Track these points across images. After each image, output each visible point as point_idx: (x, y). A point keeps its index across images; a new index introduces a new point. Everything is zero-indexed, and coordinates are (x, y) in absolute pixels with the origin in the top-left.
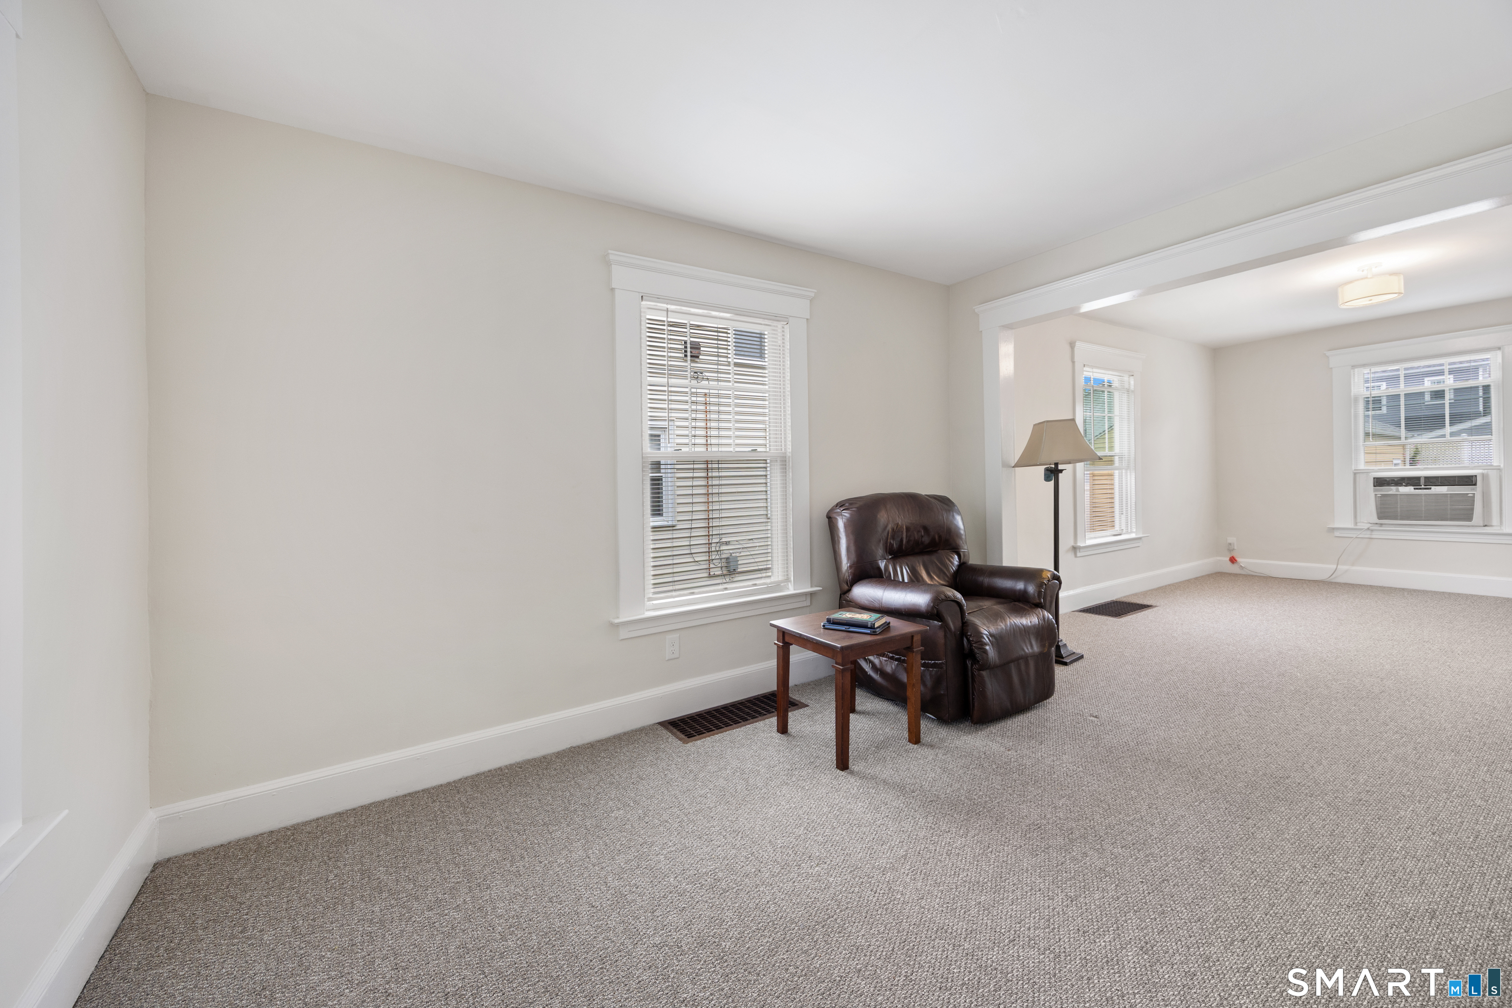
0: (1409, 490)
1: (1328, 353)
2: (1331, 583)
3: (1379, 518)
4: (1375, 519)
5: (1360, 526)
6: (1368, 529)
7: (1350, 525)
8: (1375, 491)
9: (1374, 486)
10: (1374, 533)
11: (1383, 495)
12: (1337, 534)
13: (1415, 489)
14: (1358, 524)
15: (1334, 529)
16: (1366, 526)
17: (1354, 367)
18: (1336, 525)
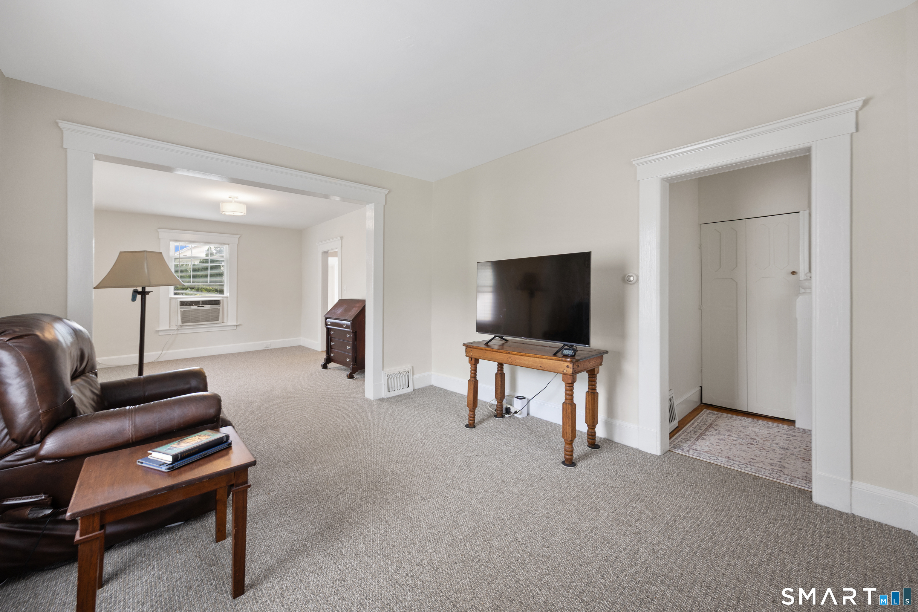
0: (194, 307)
1: (159, 230)
2: (159, 362)
3: (182, 322)
4: (180, 323)
5: (172, 328)
6: (177, 329)
7: (168, 328)
8: (181, 308)
9: (180, 306)
10: (179, 331)
11: (184, 311)
12: (160, 333)
13: (198, 307)
14: (171, 327)
15: (158, 331)
16: (176, 328)
17: (171, 240)
18: (161, 329)
